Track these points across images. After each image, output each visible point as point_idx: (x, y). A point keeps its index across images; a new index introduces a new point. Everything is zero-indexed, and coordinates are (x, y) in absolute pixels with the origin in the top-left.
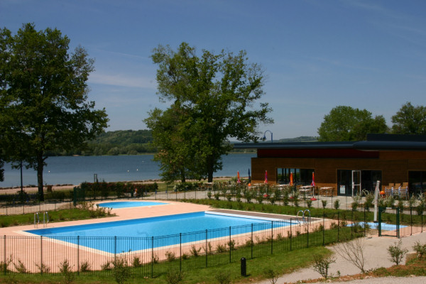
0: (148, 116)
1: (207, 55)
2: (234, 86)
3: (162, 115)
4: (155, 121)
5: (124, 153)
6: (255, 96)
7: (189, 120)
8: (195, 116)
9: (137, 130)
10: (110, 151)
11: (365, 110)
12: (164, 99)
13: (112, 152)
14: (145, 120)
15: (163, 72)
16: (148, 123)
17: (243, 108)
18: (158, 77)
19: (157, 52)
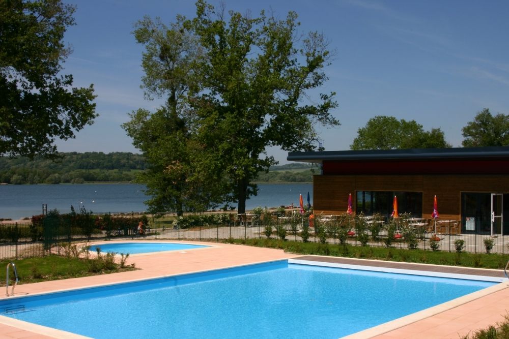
0: (129, 120)
1: (236, 19)
2: (279, 68)
3: (149, 118)
4: (138, 127)
5: (67, 181)
6: (313, 82)
7: (212, 116)
8: (222, 111)
9: (83, 152)
10: (49, 178)
11: (414, 122)
12: (152, 96)
13: (51, 180)
14: (125, 125)
15: (152, 55)
16: (129, 130)
17: (294, 100)
18: (144, 63)
19: (142, 27)
